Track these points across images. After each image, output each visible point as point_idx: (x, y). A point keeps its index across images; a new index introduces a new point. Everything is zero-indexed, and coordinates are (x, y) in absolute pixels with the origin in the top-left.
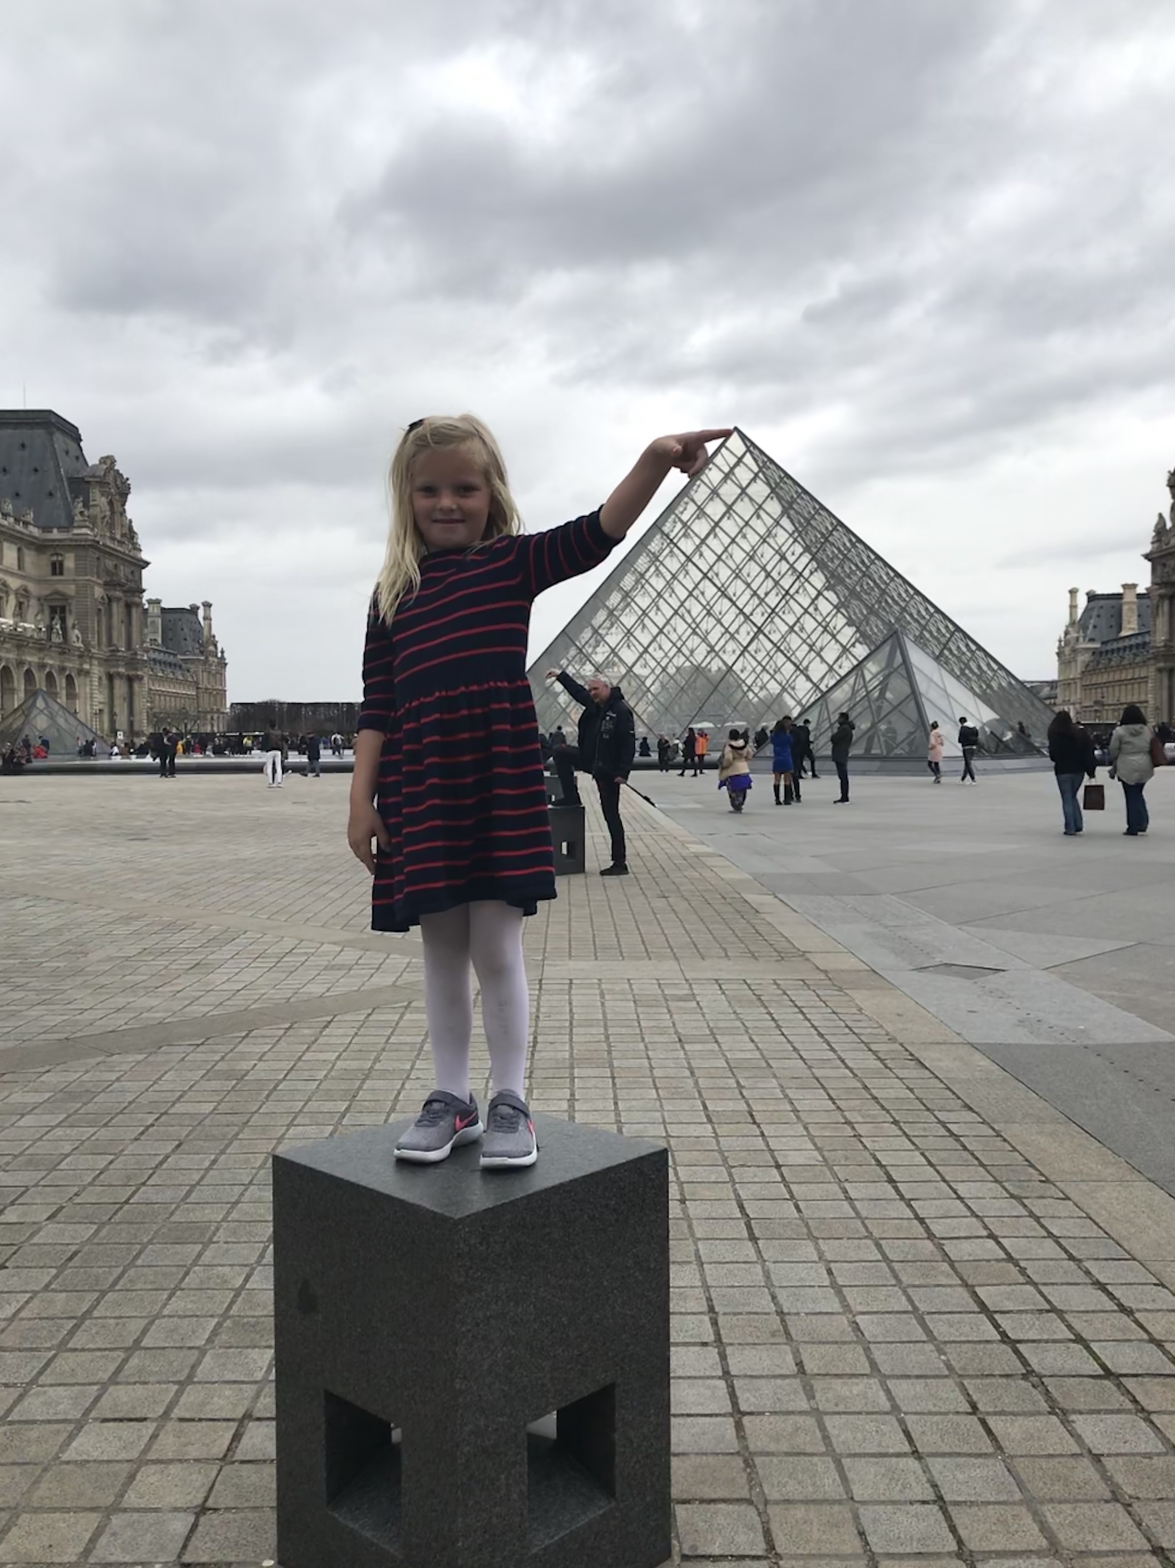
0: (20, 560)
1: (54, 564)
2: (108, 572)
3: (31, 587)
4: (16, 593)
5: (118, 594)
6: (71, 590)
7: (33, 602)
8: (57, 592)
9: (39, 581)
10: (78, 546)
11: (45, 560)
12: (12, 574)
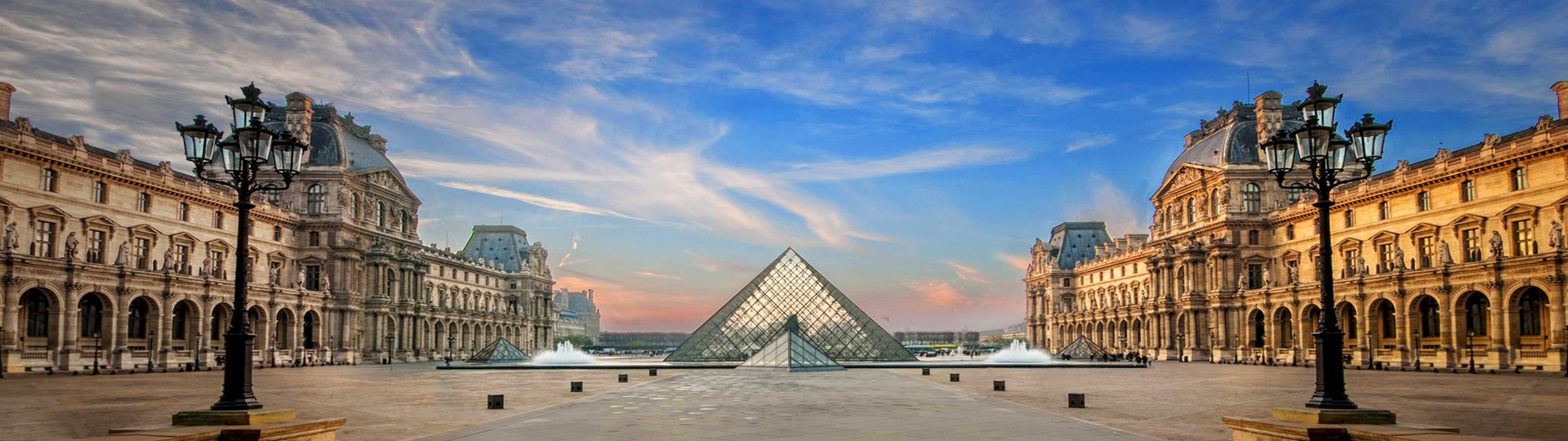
0: (497, 283)
1: (512, 285)
2: (536, 287)
3: (501, 294)
4: (494, 296)
5: (541, 295)
6: (519, 295)
7: (502, 299)
8: (513, 295)
9: (506, 291)
10: (523, 278)
11: (508, 283)
12: (493, 289)
